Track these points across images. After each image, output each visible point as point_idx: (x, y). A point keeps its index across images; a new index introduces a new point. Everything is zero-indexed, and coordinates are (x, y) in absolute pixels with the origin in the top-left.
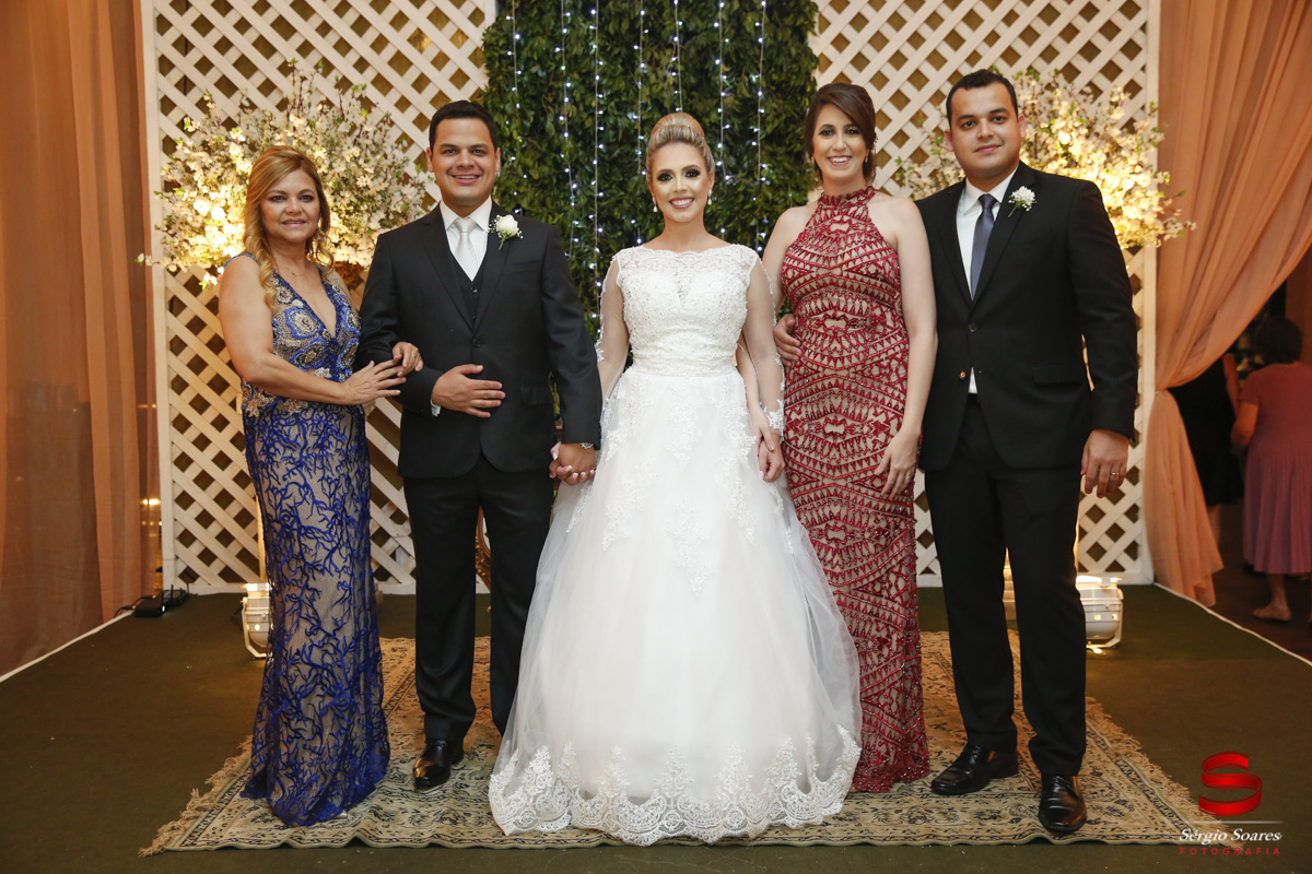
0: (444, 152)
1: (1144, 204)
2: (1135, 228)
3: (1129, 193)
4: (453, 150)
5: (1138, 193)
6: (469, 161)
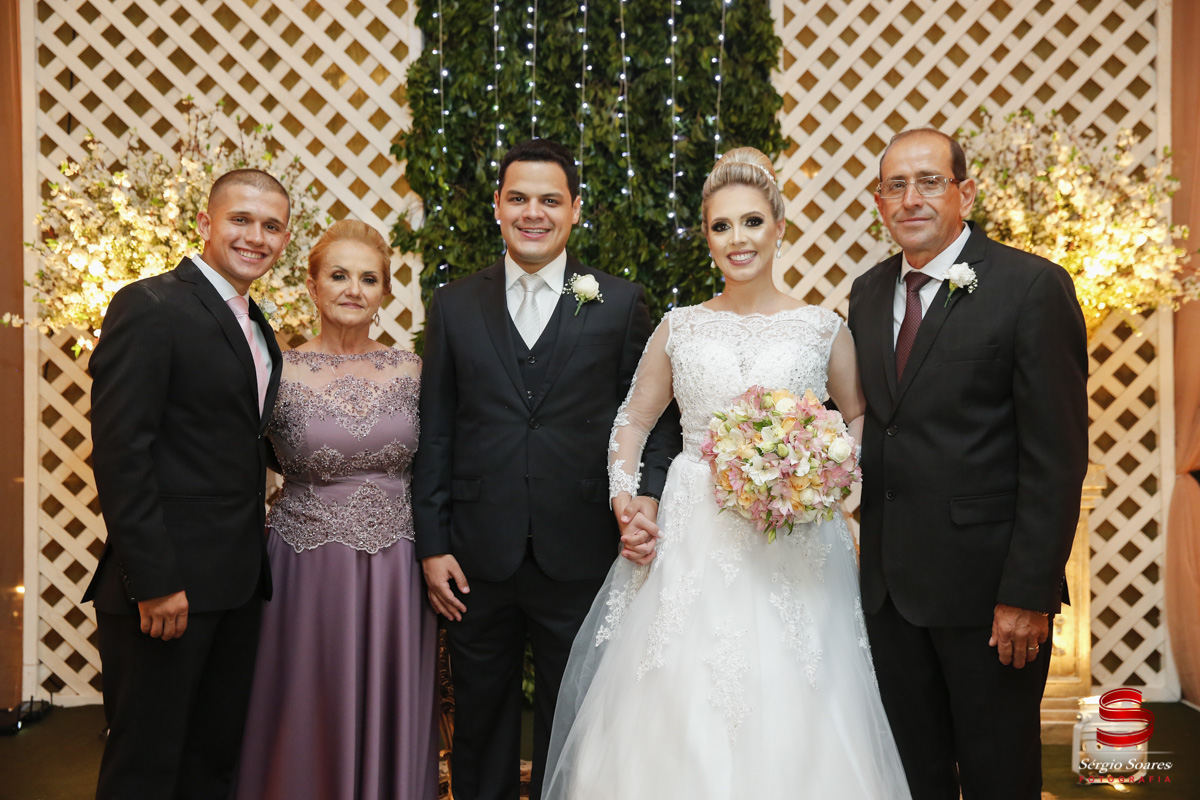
0: (512, 200)
1: (1160, 262)
2: (1148, 289)
3: (1141, 249)
4: (520, 198)
6: (537, 212)
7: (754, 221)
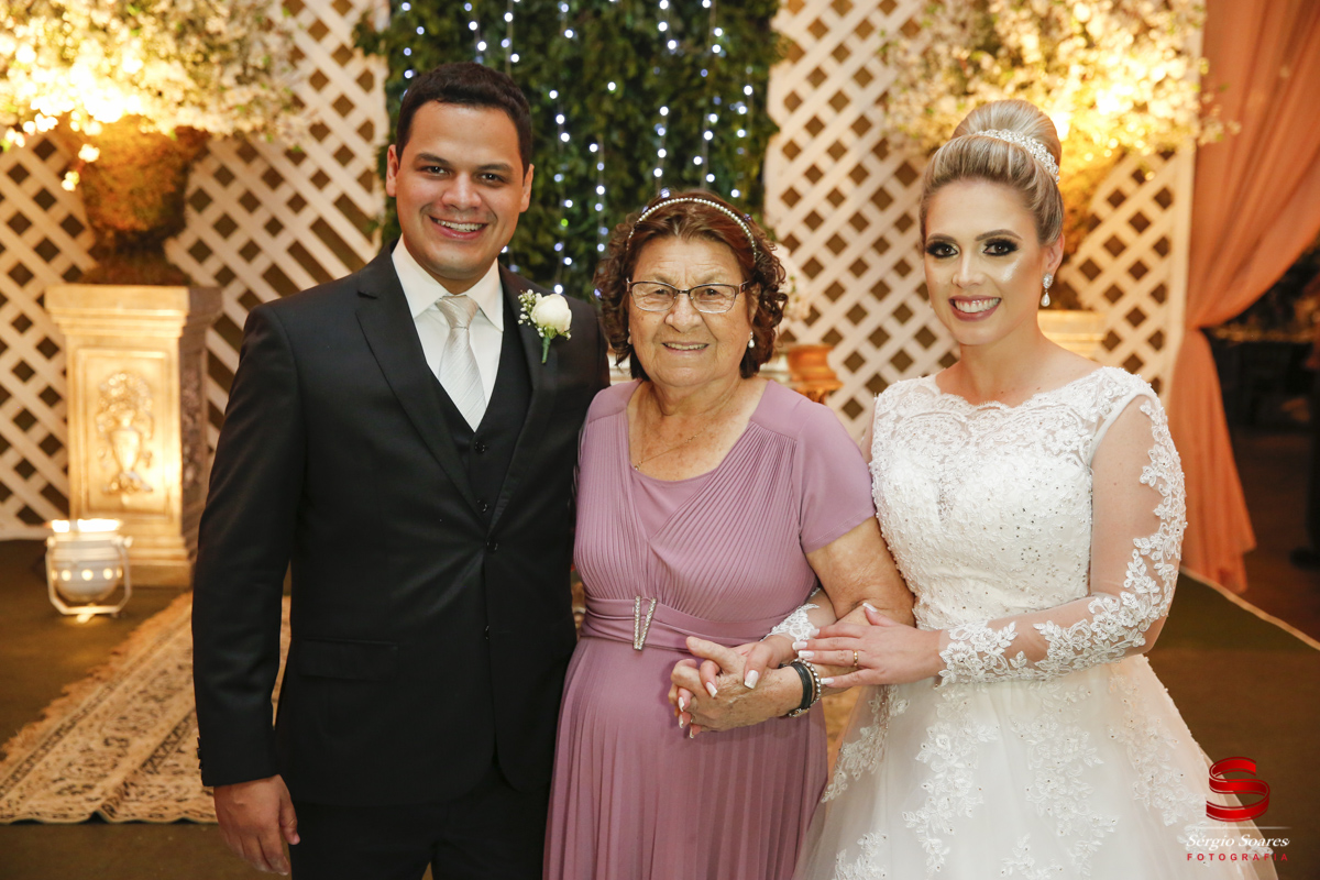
0: (423, 169)
1: (1176, 100)
2: (1164, 128)
3: (1159, 84)
4: (439, 168)
5: (1169, 85)
6: (471, 196)
7: (1000, 246)
